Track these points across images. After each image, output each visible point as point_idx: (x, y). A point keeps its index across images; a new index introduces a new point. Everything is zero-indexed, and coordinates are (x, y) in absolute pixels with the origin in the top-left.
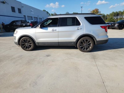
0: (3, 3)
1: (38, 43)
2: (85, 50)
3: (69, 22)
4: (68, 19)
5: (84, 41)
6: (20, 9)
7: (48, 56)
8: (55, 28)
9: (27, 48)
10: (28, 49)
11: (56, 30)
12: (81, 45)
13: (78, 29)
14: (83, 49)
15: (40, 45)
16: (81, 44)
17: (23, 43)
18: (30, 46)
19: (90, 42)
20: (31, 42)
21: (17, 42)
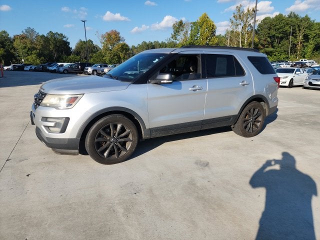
1: (151, 130)
3: (221, 66)
4: (218, 58)
8: (198, 83)
10: (115, 156)
12: (244, 122)
13: (243, 85)
15: (155, 135)
17: (100, 139)
18: (124, 144)
19: (260, 113)
20: (128, 131)
21: (75, 137)
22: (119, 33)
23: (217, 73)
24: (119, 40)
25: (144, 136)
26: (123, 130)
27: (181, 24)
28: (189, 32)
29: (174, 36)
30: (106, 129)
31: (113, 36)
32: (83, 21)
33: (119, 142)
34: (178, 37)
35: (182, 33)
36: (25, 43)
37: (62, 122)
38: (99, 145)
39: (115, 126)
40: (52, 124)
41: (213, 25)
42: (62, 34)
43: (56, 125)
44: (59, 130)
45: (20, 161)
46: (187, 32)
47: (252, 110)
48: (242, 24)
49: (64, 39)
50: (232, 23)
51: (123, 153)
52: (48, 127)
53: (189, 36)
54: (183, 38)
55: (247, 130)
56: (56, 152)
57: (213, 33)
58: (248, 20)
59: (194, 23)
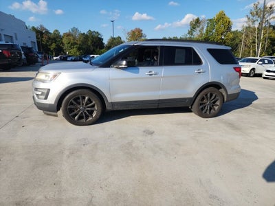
1: (113, 104)
2: (208, 113)
3: (179, 56)
4: (177, 50)
7: (148, 133)
10: (84, 120)
11: (156, 73)
12: (201, 104)
13: (199, 73)
17: (72, 107)
18: (91, 112)
19: (217, 98)
20: (94, 102)
21: (53, 103)
22: (141, 31)
24: (141, 36)
25: (108, 108)
26: (90, 101)
27: (198, 21)
28: (205, 28)
29: (191, 32)
30: (76, 99)
31: (137, 33)
33: (87, 111)
34: (194, 33)
35: (198, 29)
36: (69, 39)
37: (46, 91)
38: (71, 110)
39: (84, 98)
40: (40, 93)
41: (229, 22)
42: (98, 32)
43: (42, 94)
44: (44, 97)
45: (24, 118)
46: (203, 28)
47: (209, 95)
48: (259, 20)
49: (100, 36)
50: (249, 19)
51: (90, 119)
52: (37, 95)
53: (204, 31)
54: (199, 33)
55: (204, 112)
56: (45, 113)
57: (229, 28)
58: (266, 16)
59: (210, 20)
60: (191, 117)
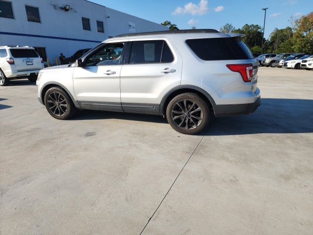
0: (65, 9)
1: (79, 102)
2: (186, 128)
3: (149, 52)
4: (145, 45)
5: (182, 103)
6: (102, 23)
7: (89, 135)
9: (57, 112)
10: (59, 115)
11: (114, 73)
12: (175, 115)
13: (166, 73)
14: (181, 125)
15: (83, 106)
16: (175, 112)
17: (50, 101)
18: (64, 109)
19: (199, 108)
20: (65, 100)
21: (40, 97)
23: (146, 59)
25: (77, 106)
30: (52, 95)
32: (264, 9)
33: (61, 106)
42: (257, 25)
49: (259, 30)
51: (64, 114)
60: (165, 129)
